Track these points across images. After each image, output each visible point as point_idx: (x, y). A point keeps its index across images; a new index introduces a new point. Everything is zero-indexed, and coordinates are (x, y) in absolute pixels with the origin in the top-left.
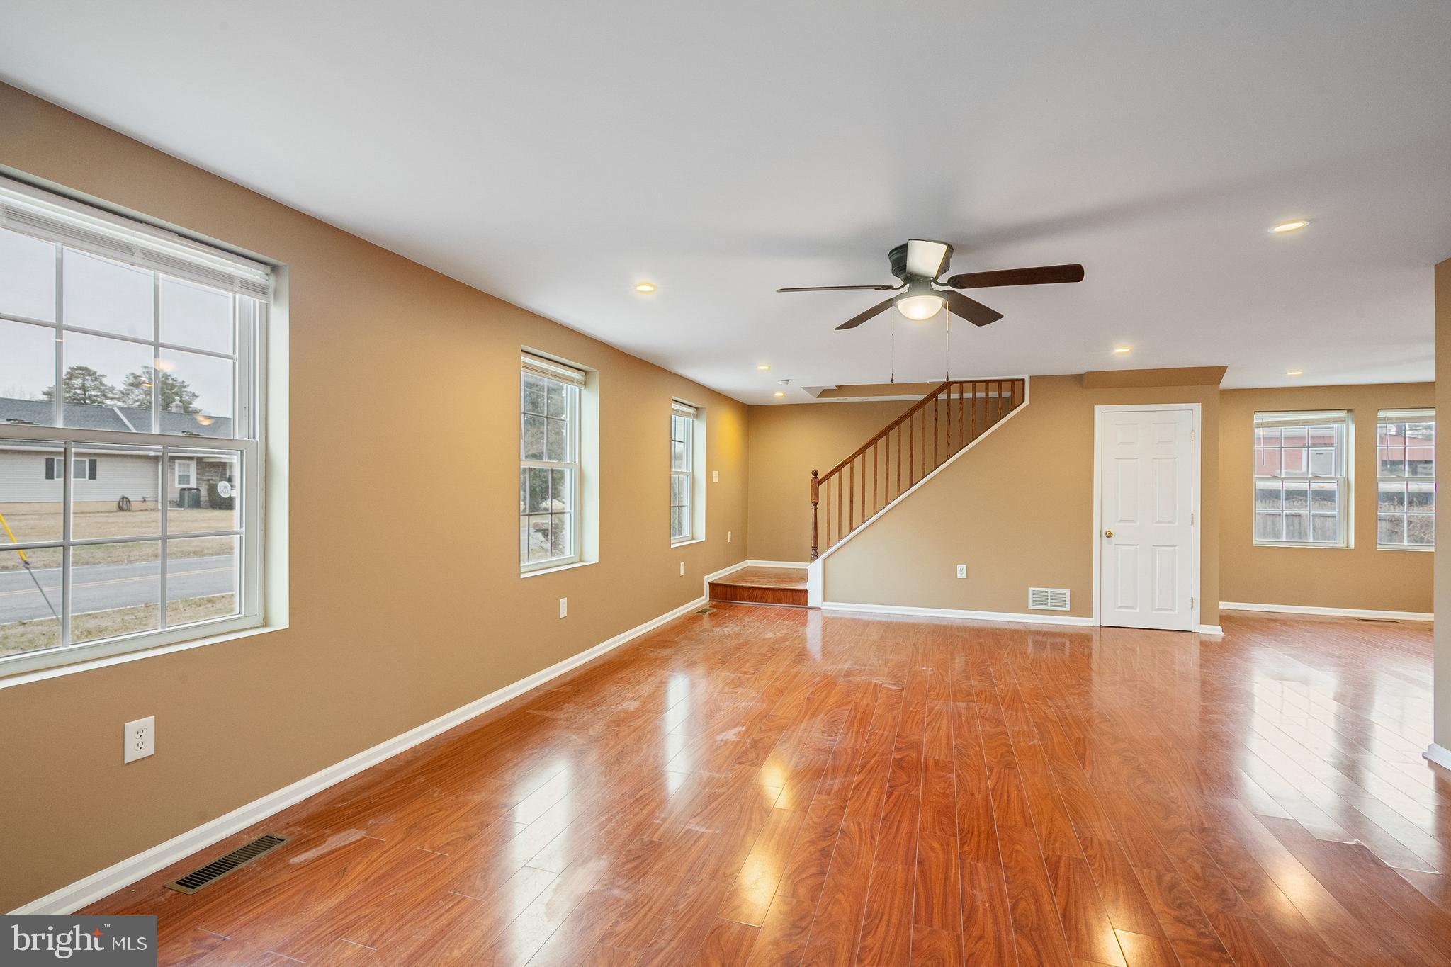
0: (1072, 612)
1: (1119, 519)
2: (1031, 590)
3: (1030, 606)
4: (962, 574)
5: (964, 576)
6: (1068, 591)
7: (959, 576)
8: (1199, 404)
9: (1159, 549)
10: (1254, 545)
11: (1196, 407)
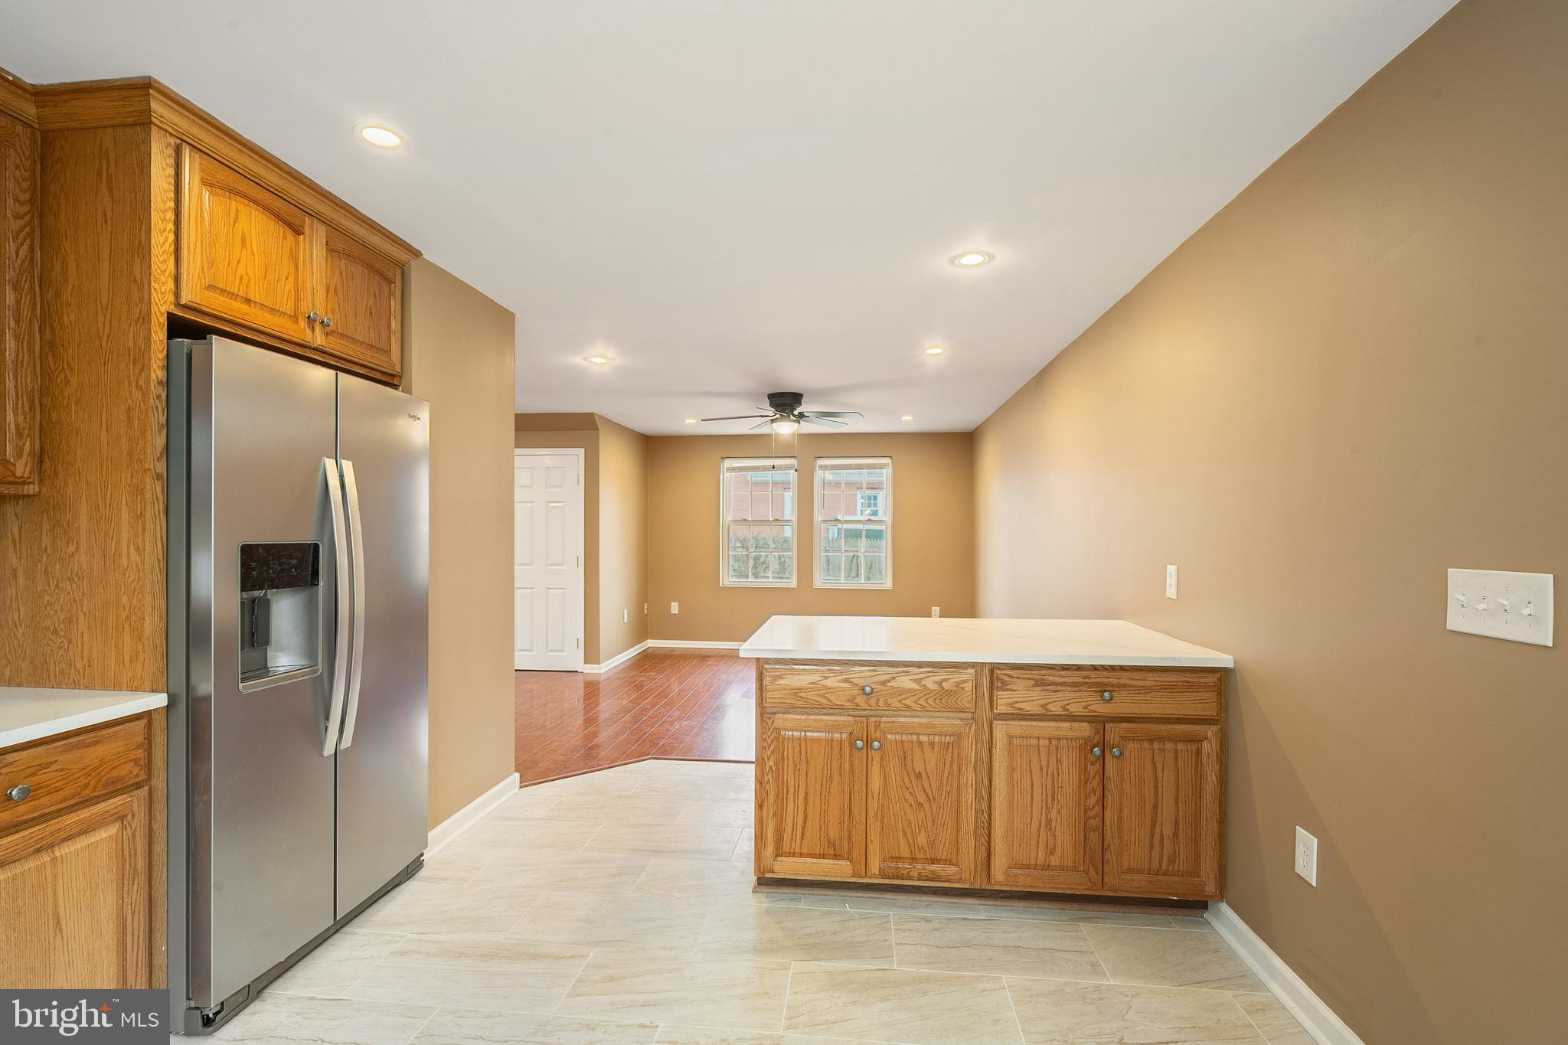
8: (583, 449)
9: (551, 591)
10: (721, 585)
11: (581, 452)
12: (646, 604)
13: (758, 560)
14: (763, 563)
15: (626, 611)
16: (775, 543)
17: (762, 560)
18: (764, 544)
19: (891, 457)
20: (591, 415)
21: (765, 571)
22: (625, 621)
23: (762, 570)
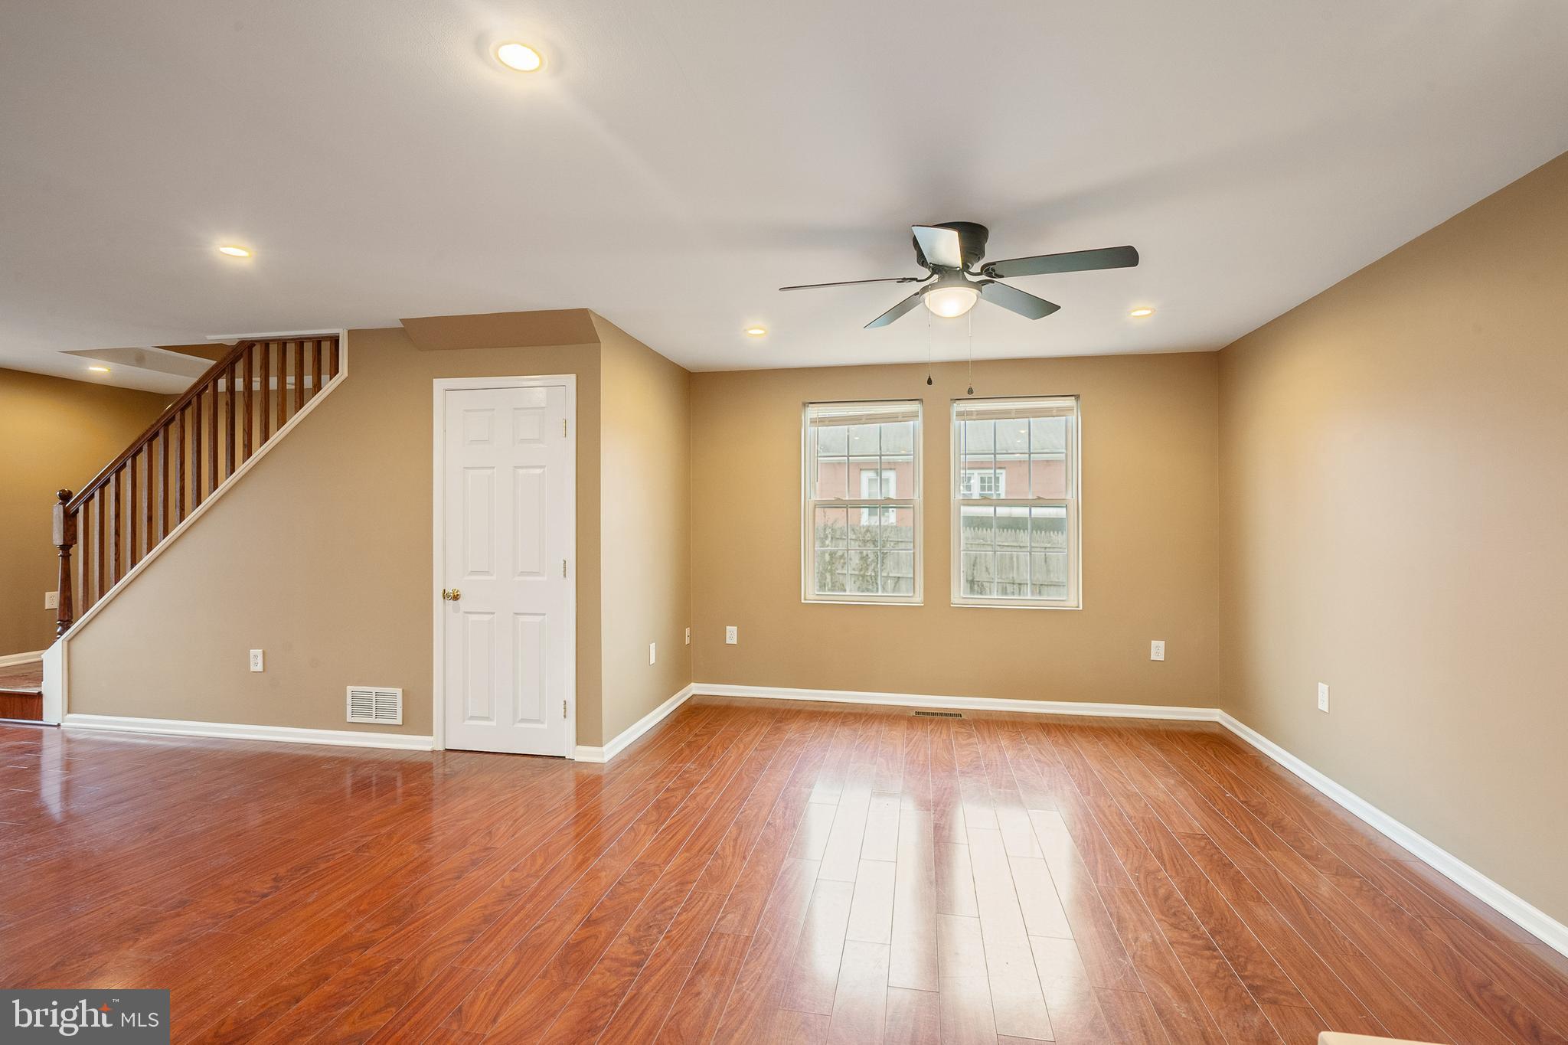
0: (404, 728)
1: (470, 570)
2: (350, 689)
3: (349, 719)
4: (256, 664)
5: (260, 668)
6: (399, 691)
7: (253, 668)
8: (574, 376)
9: (522, 619)
10: (803, 601)
11: (570, 380)
12: (687, 630)
13: (835, 554)
14: (842, 557)
15: (653, 646)
16: (855, 533)
17: (840, 553)
18: (842, 534)
19: (1077, 397)
20: (583, 314)
21: (843, 567)
22: (653, 661)
23: (840, 567)
